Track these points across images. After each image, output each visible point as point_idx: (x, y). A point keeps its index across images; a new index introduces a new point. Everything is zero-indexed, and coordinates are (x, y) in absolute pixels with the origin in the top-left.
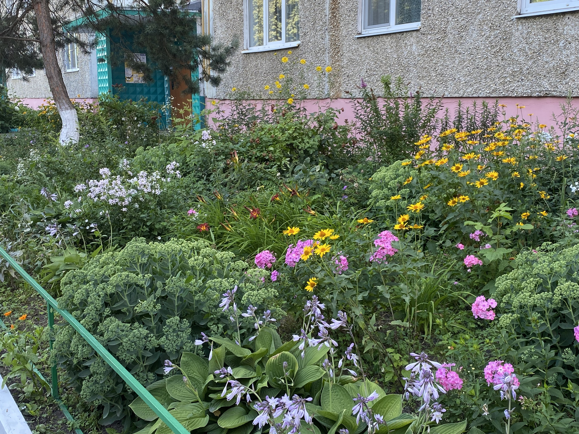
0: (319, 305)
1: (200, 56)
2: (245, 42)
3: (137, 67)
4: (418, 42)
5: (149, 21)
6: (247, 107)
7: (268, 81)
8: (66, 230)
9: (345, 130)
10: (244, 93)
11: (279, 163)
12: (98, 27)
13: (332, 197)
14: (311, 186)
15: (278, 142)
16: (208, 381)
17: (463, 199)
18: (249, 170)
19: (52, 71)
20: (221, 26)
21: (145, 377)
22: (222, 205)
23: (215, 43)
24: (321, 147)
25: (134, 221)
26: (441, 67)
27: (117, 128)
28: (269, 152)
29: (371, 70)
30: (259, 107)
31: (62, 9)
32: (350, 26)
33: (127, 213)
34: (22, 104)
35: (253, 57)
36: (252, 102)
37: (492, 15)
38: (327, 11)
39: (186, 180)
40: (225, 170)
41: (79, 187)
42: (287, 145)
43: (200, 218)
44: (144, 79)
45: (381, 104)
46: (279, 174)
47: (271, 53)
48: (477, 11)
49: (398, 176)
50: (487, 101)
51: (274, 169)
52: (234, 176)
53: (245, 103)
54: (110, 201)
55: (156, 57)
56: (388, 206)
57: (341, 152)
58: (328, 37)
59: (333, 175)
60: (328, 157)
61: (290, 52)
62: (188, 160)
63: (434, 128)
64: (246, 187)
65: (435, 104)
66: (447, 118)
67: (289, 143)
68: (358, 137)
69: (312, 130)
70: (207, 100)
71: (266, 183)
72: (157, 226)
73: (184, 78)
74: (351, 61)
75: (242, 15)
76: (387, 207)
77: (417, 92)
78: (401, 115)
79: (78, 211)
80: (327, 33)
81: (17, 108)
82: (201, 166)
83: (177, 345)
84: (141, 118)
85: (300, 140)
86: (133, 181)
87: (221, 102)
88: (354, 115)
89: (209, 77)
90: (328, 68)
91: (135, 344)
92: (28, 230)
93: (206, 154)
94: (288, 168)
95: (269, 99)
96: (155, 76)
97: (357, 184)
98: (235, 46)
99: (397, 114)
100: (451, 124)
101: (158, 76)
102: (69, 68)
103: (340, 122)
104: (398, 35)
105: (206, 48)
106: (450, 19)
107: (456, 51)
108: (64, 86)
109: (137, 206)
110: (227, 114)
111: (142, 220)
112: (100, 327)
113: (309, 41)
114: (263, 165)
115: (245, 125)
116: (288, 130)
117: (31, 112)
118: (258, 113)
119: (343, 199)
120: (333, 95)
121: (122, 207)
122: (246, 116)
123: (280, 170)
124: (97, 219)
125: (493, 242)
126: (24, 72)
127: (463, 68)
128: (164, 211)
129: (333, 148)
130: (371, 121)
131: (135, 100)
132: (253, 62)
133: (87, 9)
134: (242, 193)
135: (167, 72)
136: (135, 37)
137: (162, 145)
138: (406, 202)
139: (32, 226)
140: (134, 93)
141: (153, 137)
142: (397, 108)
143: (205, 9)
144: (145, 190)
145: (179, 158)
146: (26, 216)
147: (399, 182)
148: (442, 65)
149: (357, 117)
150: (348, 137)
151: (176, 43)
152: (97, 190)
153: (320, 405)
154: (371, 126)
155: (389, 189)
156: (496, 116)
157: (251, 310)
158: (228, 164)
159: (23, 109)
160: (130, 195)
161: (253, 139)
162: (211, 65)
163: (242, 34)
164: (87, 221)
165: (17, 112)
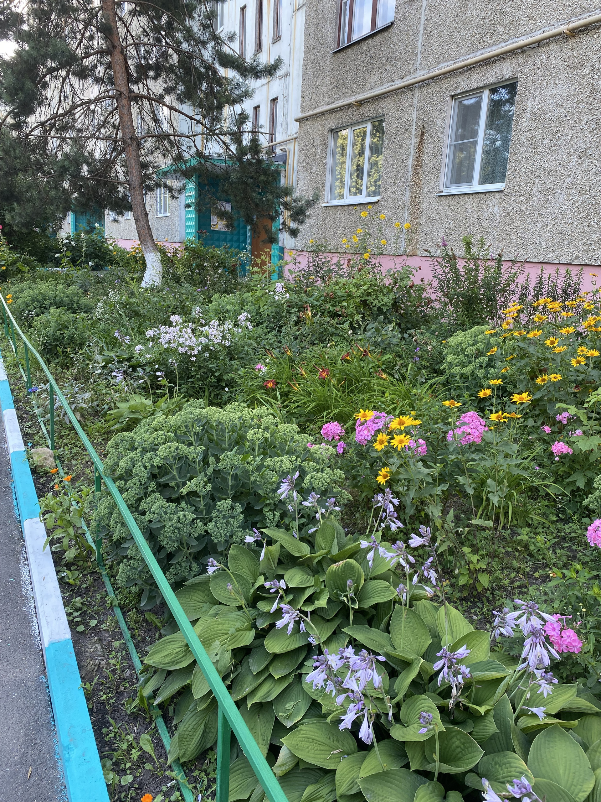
0: (393, 500)
1: (282, 207)
2: (326, 196)
3: (222, 215)
4: (501, 203)
5: (235, 169)
6: (323, 260)
7: (346, 235)
8: (136, 374)
9: (421, 289)
10: (322, 245)
11: (351, 320)
12: (187, 174)
13: (403, 359)
14: (383, 346)
15: (352, 297)
16: (257, 585)
17: (555, 378)
18: (321, 324)
19: (139, 214)
20: (304, 179)
21: (188, 568)
22: (291, 360)
23: (296, 195)
24: (395, 305)
25: (203, 370)
26: (522, 231)
27: (199, 273)
28: (342, 307)
29: (449, 229)
30: (335, 260)
31: (152, 154)
32: (432, 184)
33: (195, 362)
34: (117, 245)
35: (333, 211)
36: (328, 255)
37: (582, 178)
38: (410, 168)
39: (259, 330)
40: (297, 323)
41: (150, 333)
42: (361, 301)
43: (268, 373)
44: (227, 226)
45: (461, 264)
46: (351, 332)
47: (351, 207)
48: (566, 173)
49: (476, 342)
50: (571, 268)
51: (346, 325)
52: (305, 330)
53: (321, 256)
54: (180, 349)
55: (239, 205)
56: (463, 373)
57: (415, 310)
58: (408, 193)
59: (406, 335)
60: (401, 315)
61: (370, 206)
62: (261, 310)
63: (514, 293)
64: (317, 342)
65: (516, 268)
66: (527, 284)
67: (363, 299)
68: (434, 297)
69: (388, 287)
70: (286, 250)
71: (337, 339)
72: (225, 377)
73: (265, 228)
74: (430, 218)
75: (325, 168)
76: (462, 375)
77: (499, 255)
78: (481, 276)
79: (148, 356)
80: (408, 190)
81: (111, 248)
82: (274, 317)
83: (225, 535)
84: (222, 264)
85: (375, 297)
86: (205, 329)
87: (298, 253)
88: (432, 274)
89: (289, 228)
90: (406, 225)
91: (179, 531)
92: (99, 371)
93: (279, 305)
94: (359, 325)
95: (345, 253)
96: (239, 225)
97: (431, 347)
98: (316, 198)
99: (476, 276)
100: (531, 289)
101: (242, 225)
102: (161, 213)
103: (417, 282)
104: (480, 195)
105: (287, 199)
106: (537, 181)
107: (540, 215)
108: (149, 229)
109: (207, 354)
110: (303, 265)
111: (210, 370)
112: (143, 505)
113: (389, 197)
114: (336, 320)
115: (320, 277)
116: (364, 285)
117: (124, 252)
118: (334, 266)
119: (414, 361)
120: (410, 253)
121: (191, 356)
122: (321, 268)
123: (352, 328)
124: (166, 365)
125: (585, 428)
126: (114, 213)
127: (545, 233)
128: (233, 362)
129: (406, 306)
130: (448, 282)
131: (219, 246)
132: (333, 215)
133: (176, 155)
134: (312, 348)
135: (249, 220)
136: (221, 184)
137: (237, 293)
138: (483, 371)
139: (104, 367)
140: (218, 240)
141: (232, 284)
142: (477, 270)
143: (290, 161)
144: (215, 340)
145: (253, 307)
146: (98, 357)
147: (477, 349)
148: (524, 228)
149: (435, 277)
150: (423, 296)
151: (260, 193)
152: (167, 337)
153: (388, 632)
154: (448, 286)
155: (466, 355)
156: (579, 285)
157: (313, 498)
158: (301, 317)
159: (117, 249)
160: (201, 343)
161: (327, 293)
162: (291, 216)
163: (324, 187)
164: (157, 367)
165: (111, 251)
